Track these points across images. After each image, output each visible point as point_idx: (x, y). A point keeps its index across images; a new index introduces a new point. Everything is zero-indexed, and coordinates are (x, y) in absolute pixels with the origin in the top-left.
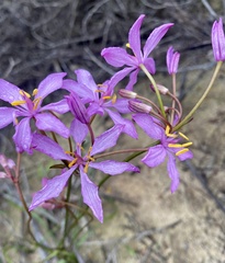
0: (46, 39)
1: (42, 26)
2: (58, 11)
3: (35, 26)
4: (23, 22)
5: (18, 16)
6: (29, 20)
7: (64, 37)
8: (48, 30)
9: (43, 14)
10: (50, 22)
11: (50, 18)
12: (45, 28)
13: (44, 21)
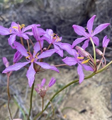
0: (61, 33)
1: (61, 27)
2: (70, 23)
3: (58, 27)
4: (54, 24)
5: (53, 21)
6: (57, 24)
7: (69, 34)
8: (63, 30)
9: (63, 23)
10: (65, 27)
11: (66, 25)
12: (62, 29)
13: (63, 26)
